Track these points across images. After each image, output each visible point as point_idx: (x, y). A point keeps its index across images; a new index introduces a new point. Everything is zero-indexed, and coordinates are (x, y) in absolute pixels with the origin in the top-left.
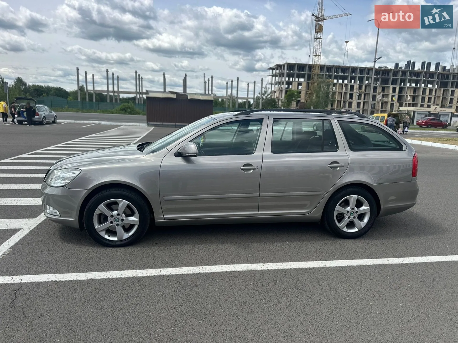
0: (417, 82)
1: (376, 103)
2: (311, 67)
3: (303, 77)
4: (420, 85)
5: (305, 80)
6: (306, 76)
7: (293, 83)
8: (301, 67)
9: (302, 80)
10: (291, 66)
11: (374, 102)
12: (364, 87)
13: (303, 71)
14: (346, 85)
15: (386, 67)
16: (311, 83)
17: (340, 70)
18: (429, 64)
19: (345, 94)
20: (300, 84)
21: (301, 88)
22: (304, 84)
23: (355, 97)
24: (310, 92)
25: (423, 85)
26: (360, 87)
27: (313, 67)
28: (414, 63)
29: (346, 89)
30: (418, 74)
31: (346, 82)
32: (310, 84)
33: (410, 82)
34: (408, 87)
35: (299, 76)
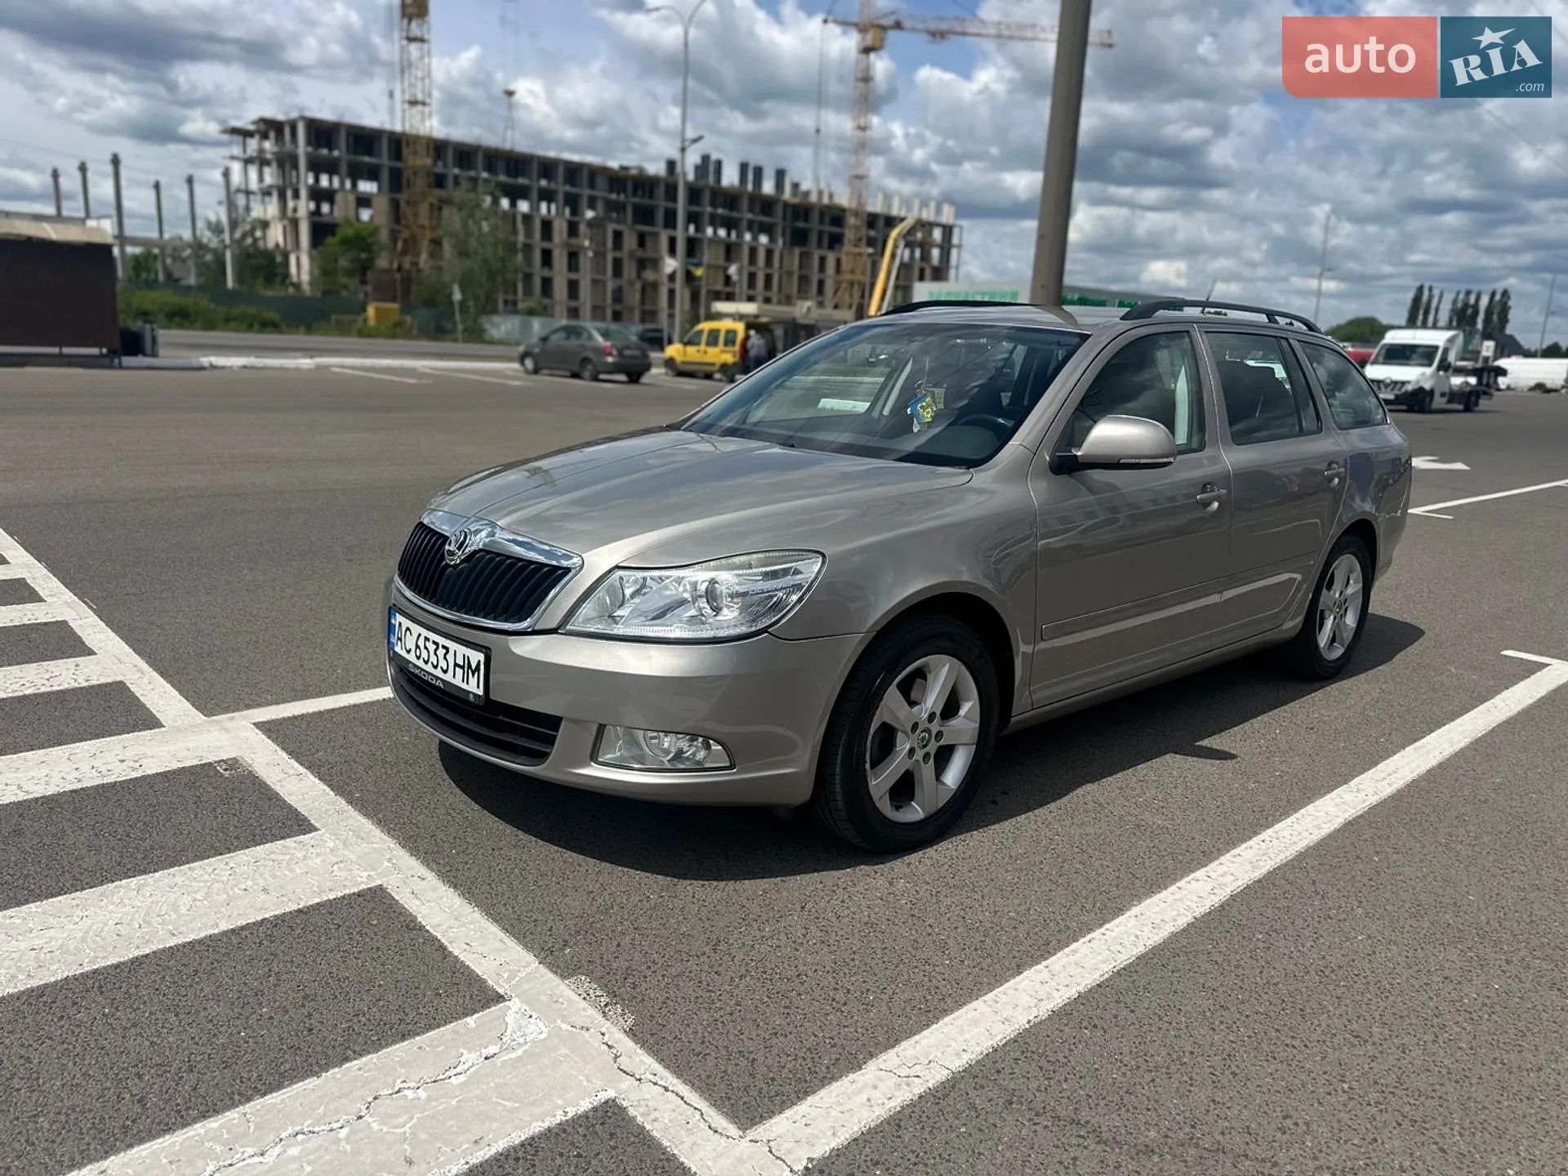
0: (730, 224)
1: (626, 287)
2: (398, 143)
3: (373, 174)
4: (740, 235)
5: (380, 188)
6: (385, 175)
7: (339, 197)
8: (364, 139)
9: (367, 187)
10: (322, 133)
11: (619, 282)
12: (582, 228)
13: (370, 153)
14: (527, 218)
15: (641, 170)
16: (408, 202)
17: (501, 165)
18: (758, 172)
19: (528, 248)
20: (364, 201)
21: (372, 218)
22: (382, 204)
23: (560, 259)
24: (405, 234)
25: (748, 237)
26: (573, 229)
27: (408, 144)
28: (719, 164)
29: (529, 233)
30: (731, 199)
31: (524, 206)
32: (403, 205)
33: (715, 221)
34: (711, 240)
35: (356, 173)
